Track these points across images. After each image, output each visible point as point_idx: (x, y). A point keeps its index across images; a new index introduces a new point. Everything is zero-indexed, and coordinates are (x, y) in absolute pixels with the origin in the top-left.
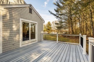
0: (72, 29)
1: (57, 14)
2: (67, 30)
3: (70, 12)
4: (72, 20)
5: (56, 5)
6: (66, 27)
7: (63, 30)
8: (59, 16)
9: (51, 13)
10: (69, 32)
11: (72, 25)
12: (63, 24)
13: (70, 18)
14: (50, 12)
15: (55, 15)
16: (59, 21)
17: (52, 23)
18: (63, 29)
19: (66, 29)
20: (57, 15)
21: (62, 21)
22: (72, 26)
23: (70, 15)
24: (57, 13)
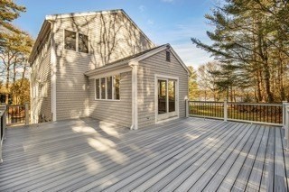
0: (268, 87)
1: (216, 45)
2: (251, 91)
3: (261, 36)
4: (266, 59)
5: (212, 19)
6: (245, 83)
7: (236, 90)
8: (224, 51)
9: (200, 45)
10: (256, 98)
11: (268, 75)
12: (237, 72)
13: (261, 55)
14: (194, 41)
15: (210, 49)
16: (223, 66)
17: (200, 69)
18: (234, 88)
19: (245, 87)
20: (217, 49)
21: (233, 64)
22: (267, 79)
23: (260, 46)
24: (217, 42)
